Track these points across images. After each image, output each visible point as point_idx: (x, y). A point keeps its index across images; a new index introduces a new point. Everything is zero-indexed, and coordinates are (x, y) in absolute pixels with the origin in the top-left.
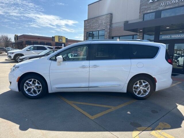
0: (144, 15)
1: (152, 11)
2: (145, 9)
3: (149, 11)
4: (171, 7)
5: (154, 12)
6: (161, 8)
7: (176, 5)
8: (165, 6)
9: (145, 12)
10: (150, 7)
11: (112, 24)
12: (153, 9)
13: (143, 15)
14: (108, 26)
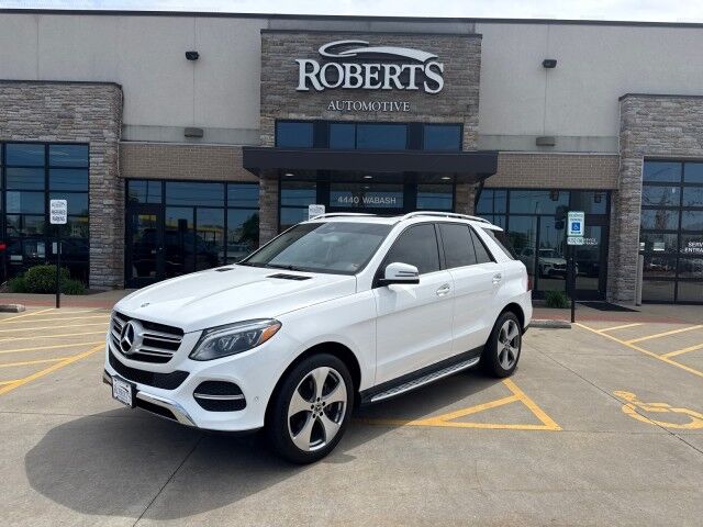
0: (277, 121)
1: (303, 117)
2: (280, 105)
3: (293, 116)
4: (358, 118)
5: (309, 121)
6: (331, 116)
7: (371, 118)
8: (342, 112)
9: (283, 116)
10: (296, 105)
11: (124, 126)
12: (307, 113)
13: (273, 122)
14: (110, 135)
